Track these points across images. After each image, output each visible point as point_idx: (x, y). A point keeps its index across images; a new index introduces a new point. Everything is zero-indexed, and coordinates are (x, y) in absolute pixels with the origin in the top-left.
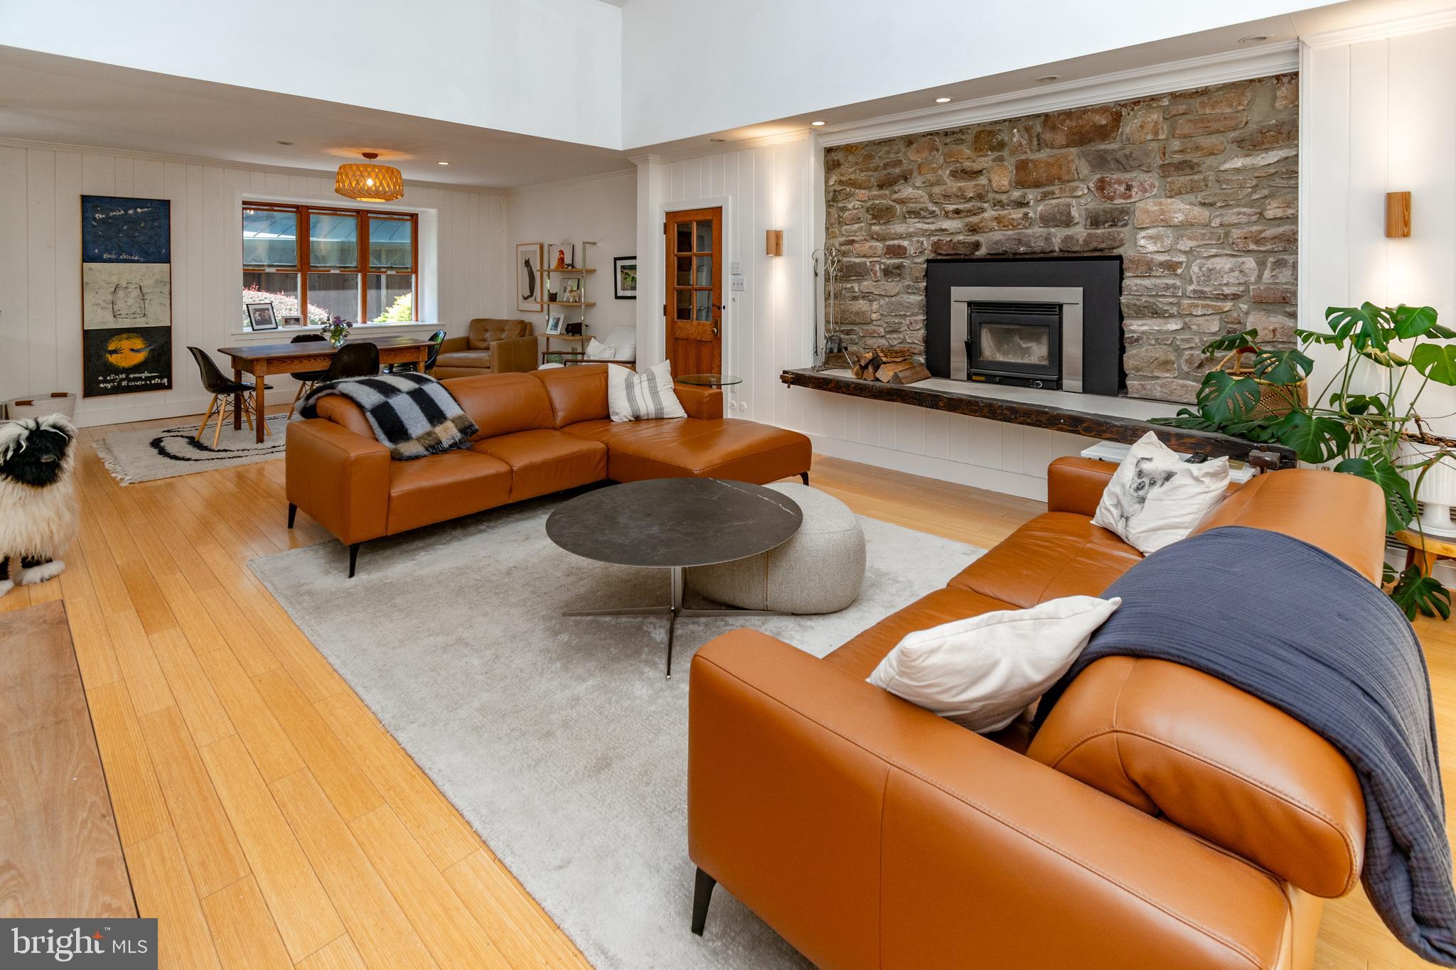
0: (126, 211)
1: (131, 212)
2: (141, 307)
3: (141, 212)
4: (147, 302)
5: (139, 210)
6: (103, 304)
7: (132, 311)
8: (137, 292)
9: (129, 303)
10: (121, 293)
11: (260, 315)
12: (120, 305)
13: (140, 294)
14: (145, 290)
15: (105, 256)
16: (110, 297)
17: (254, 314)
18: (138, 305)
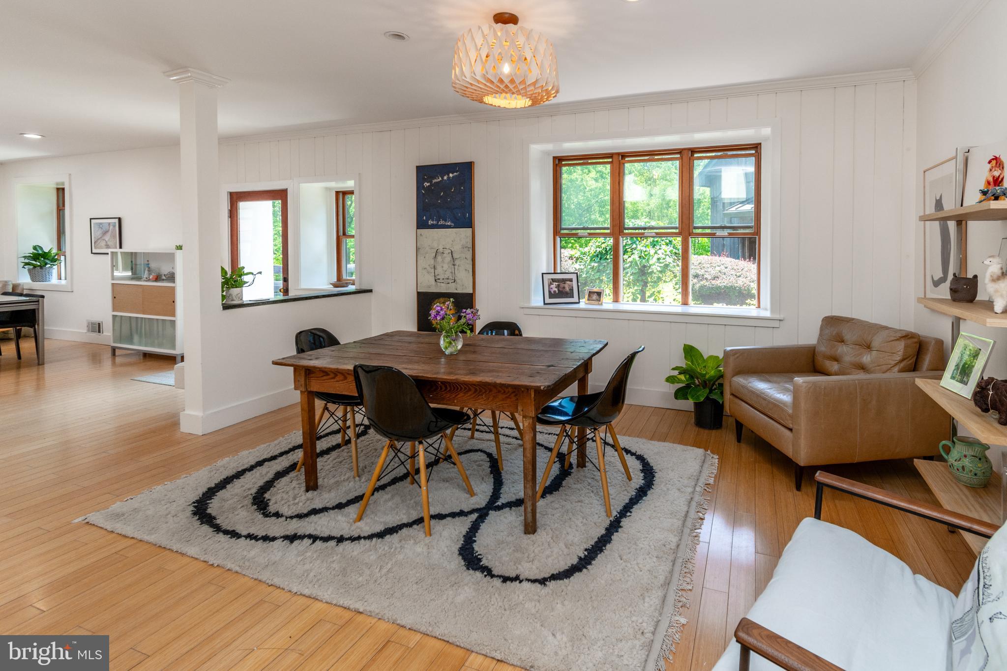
0: (442, 178)
1: (445, 178)
2: (452, 273)
3: (453, 177)
4: (456, 267)
5: (451, 175)
6: (428, 268)
7: (446, 276)
8: (448, 258)
9: (445, 269)
10: (439, 258)
11: (558, 286)
12: (439, 270)
13: (452, 259)
14: (455, 256)
15: (430, 222)
16: (432, 262)
17: (551, 284)
18: (450, 271)
